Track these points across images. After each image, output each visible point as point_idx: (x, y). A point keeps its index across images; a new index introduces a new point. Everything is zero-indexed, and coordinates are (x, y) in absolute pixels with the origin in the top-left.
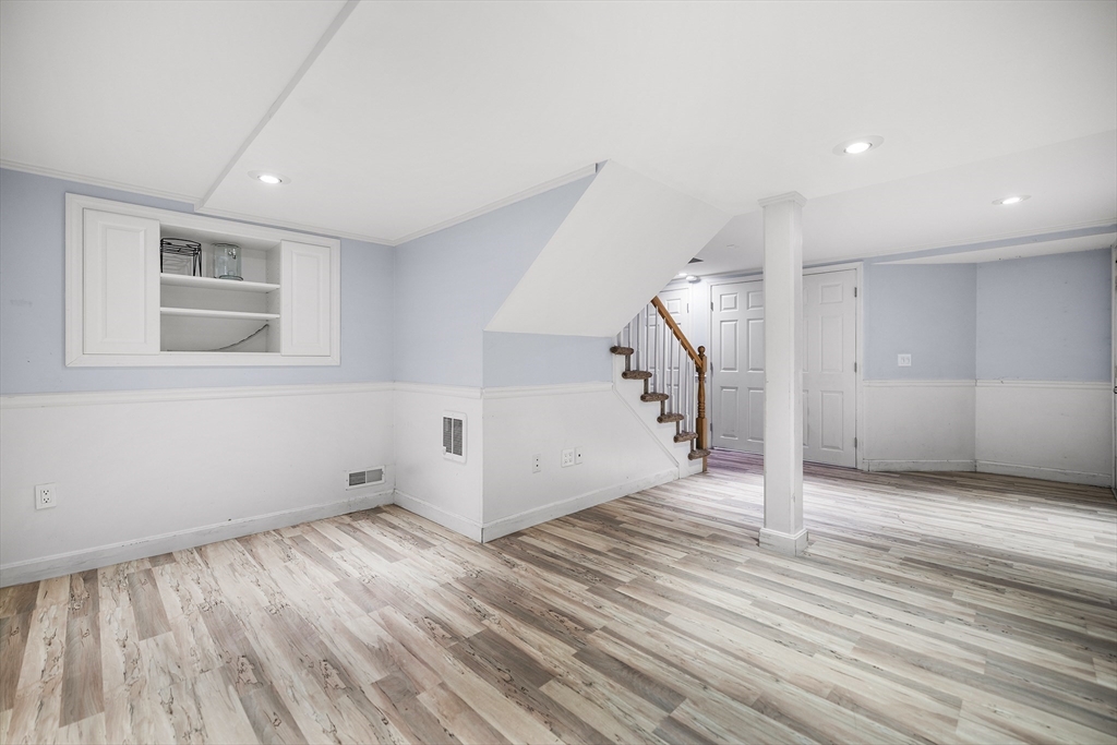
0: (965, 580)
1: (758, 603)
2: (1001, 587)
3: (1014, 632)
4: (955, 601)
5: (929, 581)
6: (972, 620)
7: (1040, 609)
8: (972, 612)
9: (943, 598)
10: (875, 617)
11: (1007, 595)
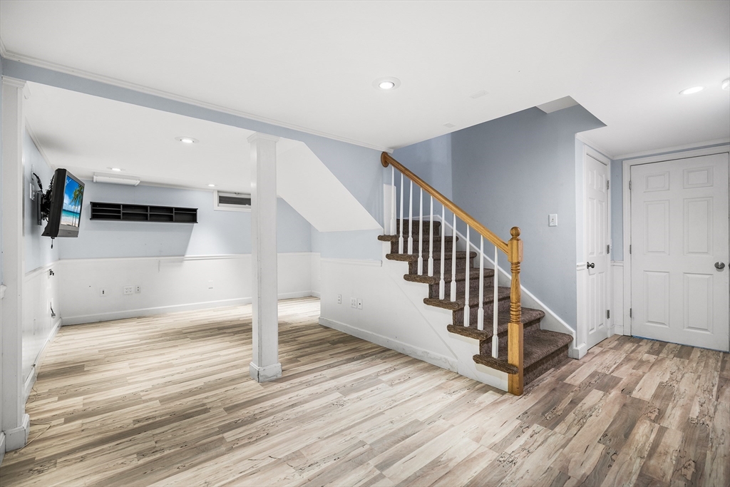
0: (161, 416)
1: (219, 356)
2: (137, 426)
3: (120, 400)
4: (156, 399)
5: (178, 403)
6: (142, 394)
7: (109, 422)
8: (144, 398)
9: (163, 396)
10: (178, 373)
11: (131, 421)
